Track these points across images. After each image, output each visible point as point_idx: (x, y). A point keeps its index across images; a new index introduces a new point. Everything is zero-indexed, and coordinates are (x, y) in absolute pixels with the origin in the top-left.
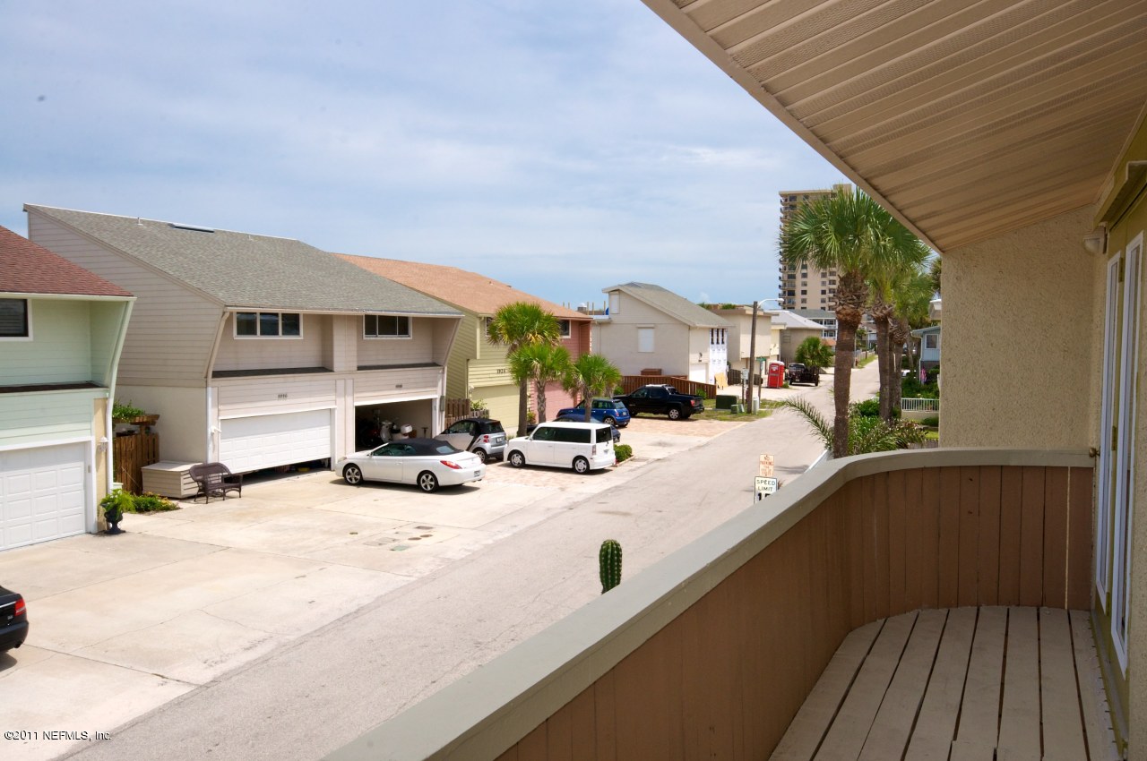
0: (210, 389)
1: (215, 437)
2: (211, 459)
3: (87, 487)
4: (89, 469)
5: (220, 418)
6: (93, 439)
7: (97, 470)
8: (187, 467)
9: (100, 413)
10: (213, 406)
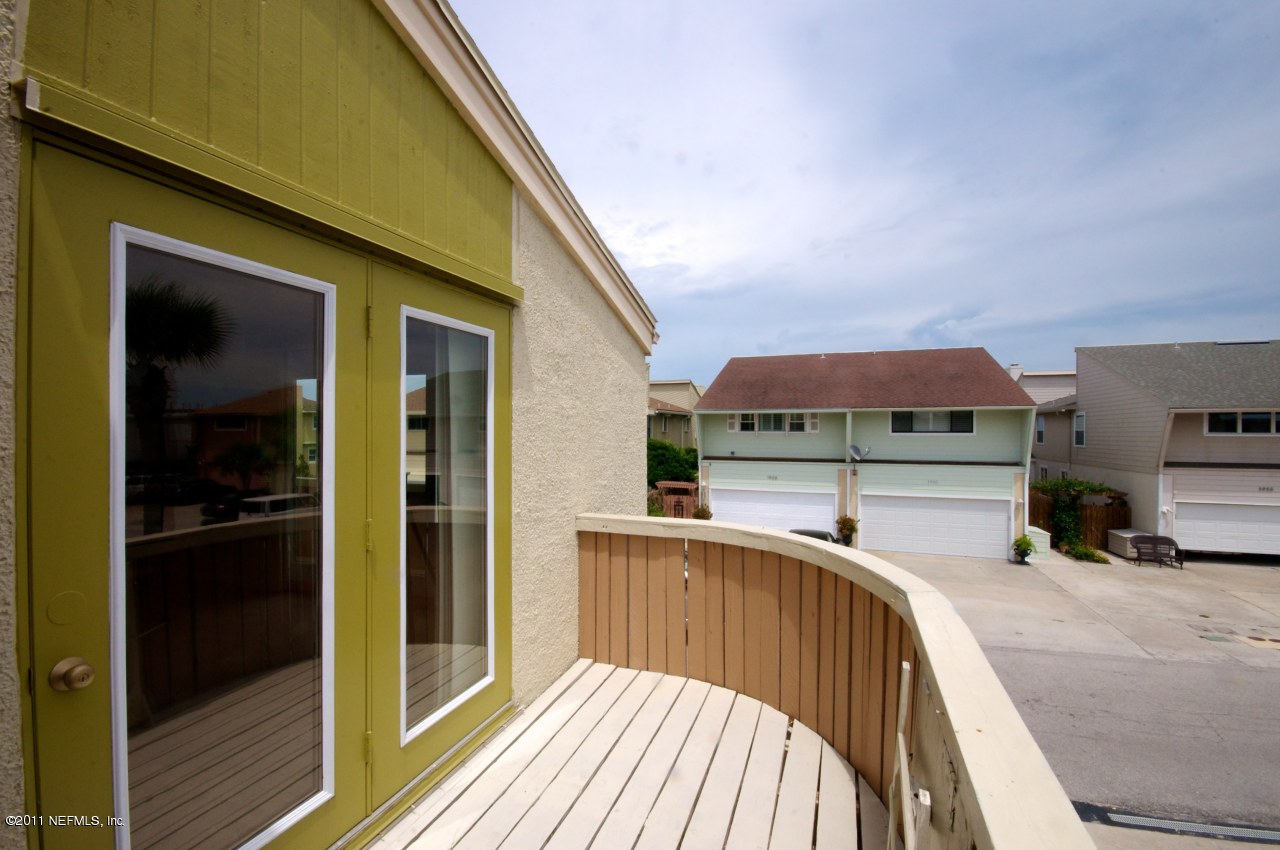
0: (1161, 476)
1: (1169, 516)
2: (1162, 532)
3: (1008, 529)
4: (1009, 519)
5: (1175, 501)
6: (1013, 499)
7: (1016, 520)
8: (1131, 536)
9: (1019, 484)
10: (1164, 491)
